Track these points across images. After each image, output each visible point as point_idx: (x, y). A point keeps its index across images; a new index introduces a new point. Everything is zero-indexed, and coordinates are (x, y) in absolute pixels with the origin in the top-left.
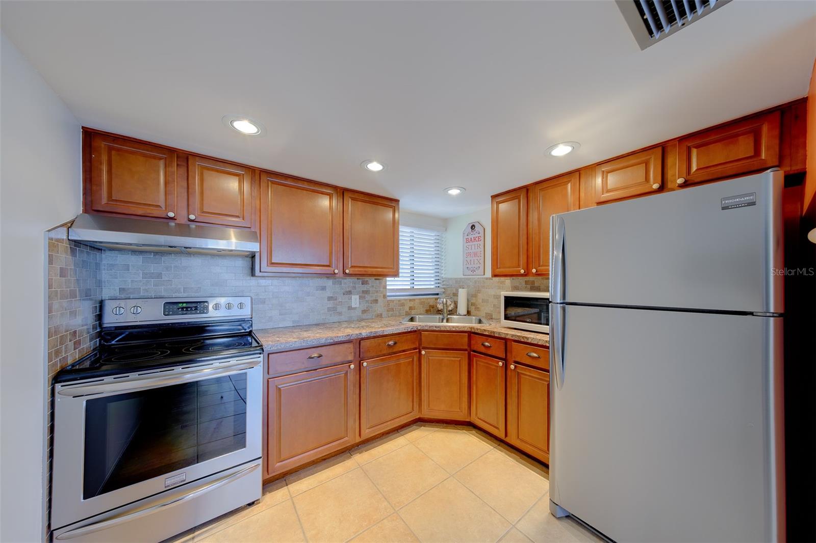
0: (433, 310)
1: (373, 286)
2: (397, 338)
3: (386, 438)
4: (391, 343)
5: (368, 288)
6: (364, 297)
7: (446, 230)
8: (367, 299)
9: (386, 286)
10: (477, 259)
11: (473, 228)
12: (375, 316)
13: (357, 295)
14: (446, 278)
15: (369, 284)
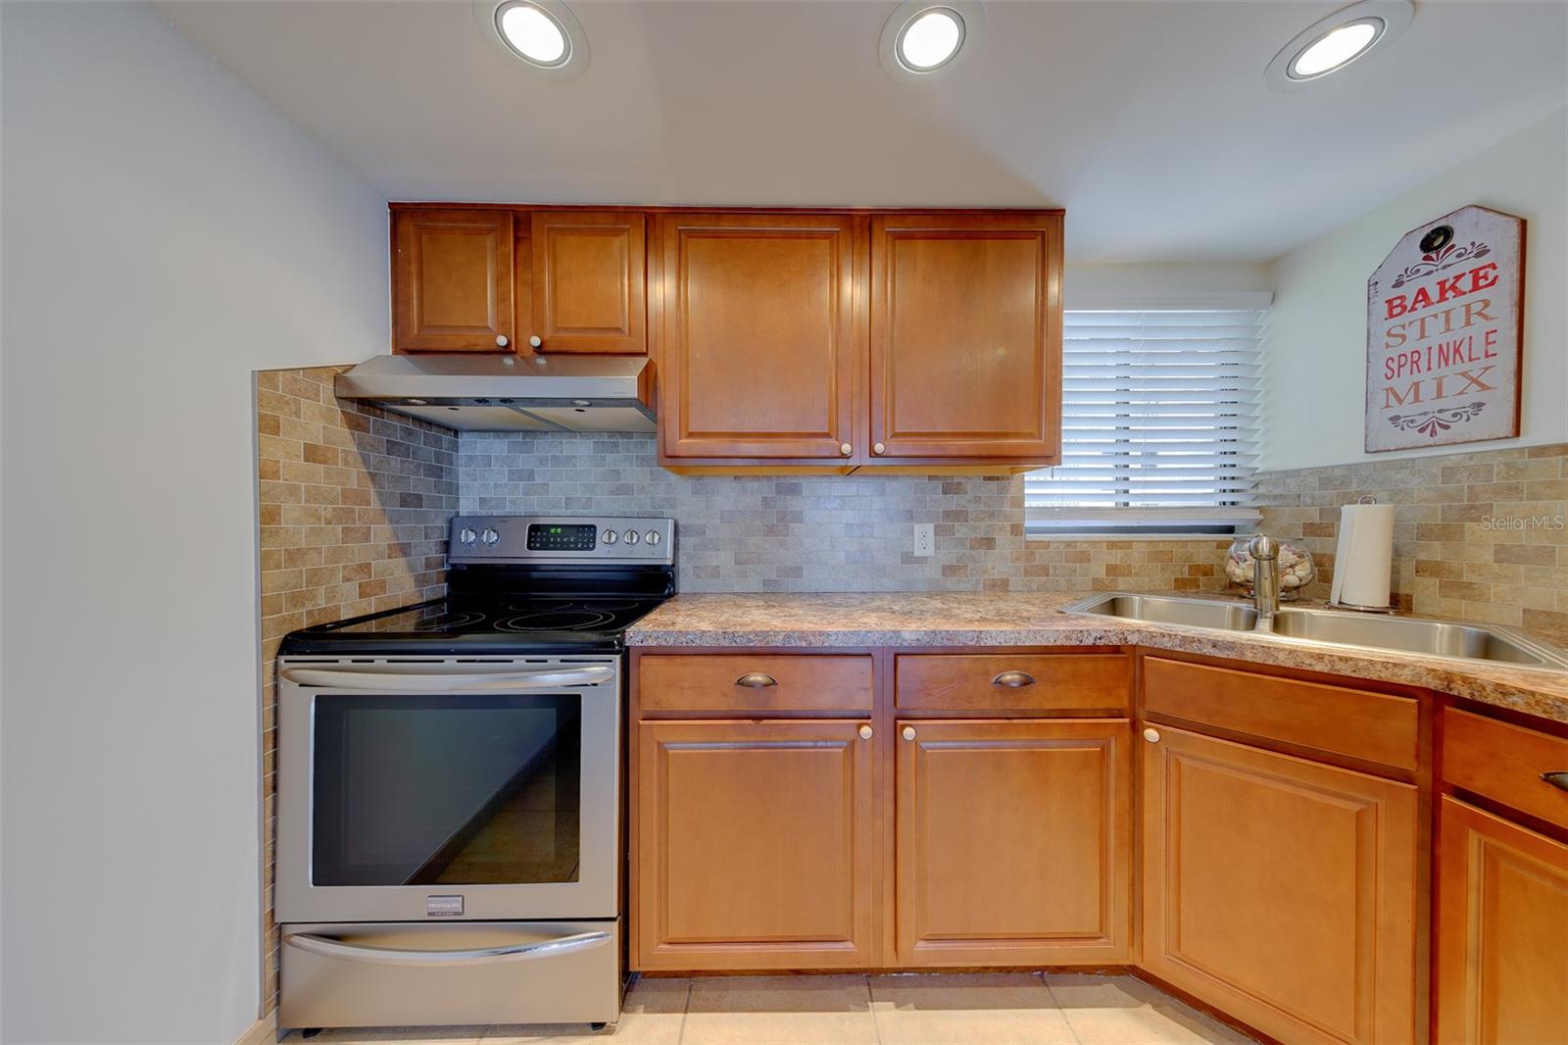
0: (1209, 582)
1: (977, 499)
2: (1035, 666)
3: (996, 985)
4: (1011, 677)
5: (962, 502)
6: (951, 531)
7: (1273, 300)
8: (957, 535)
9: (1023, 501)
10: (1464, 374)
11: (1436, 244)
12: (984, 584)
13: (930, 522)
14: (1271, 473)
15: (965, 492)
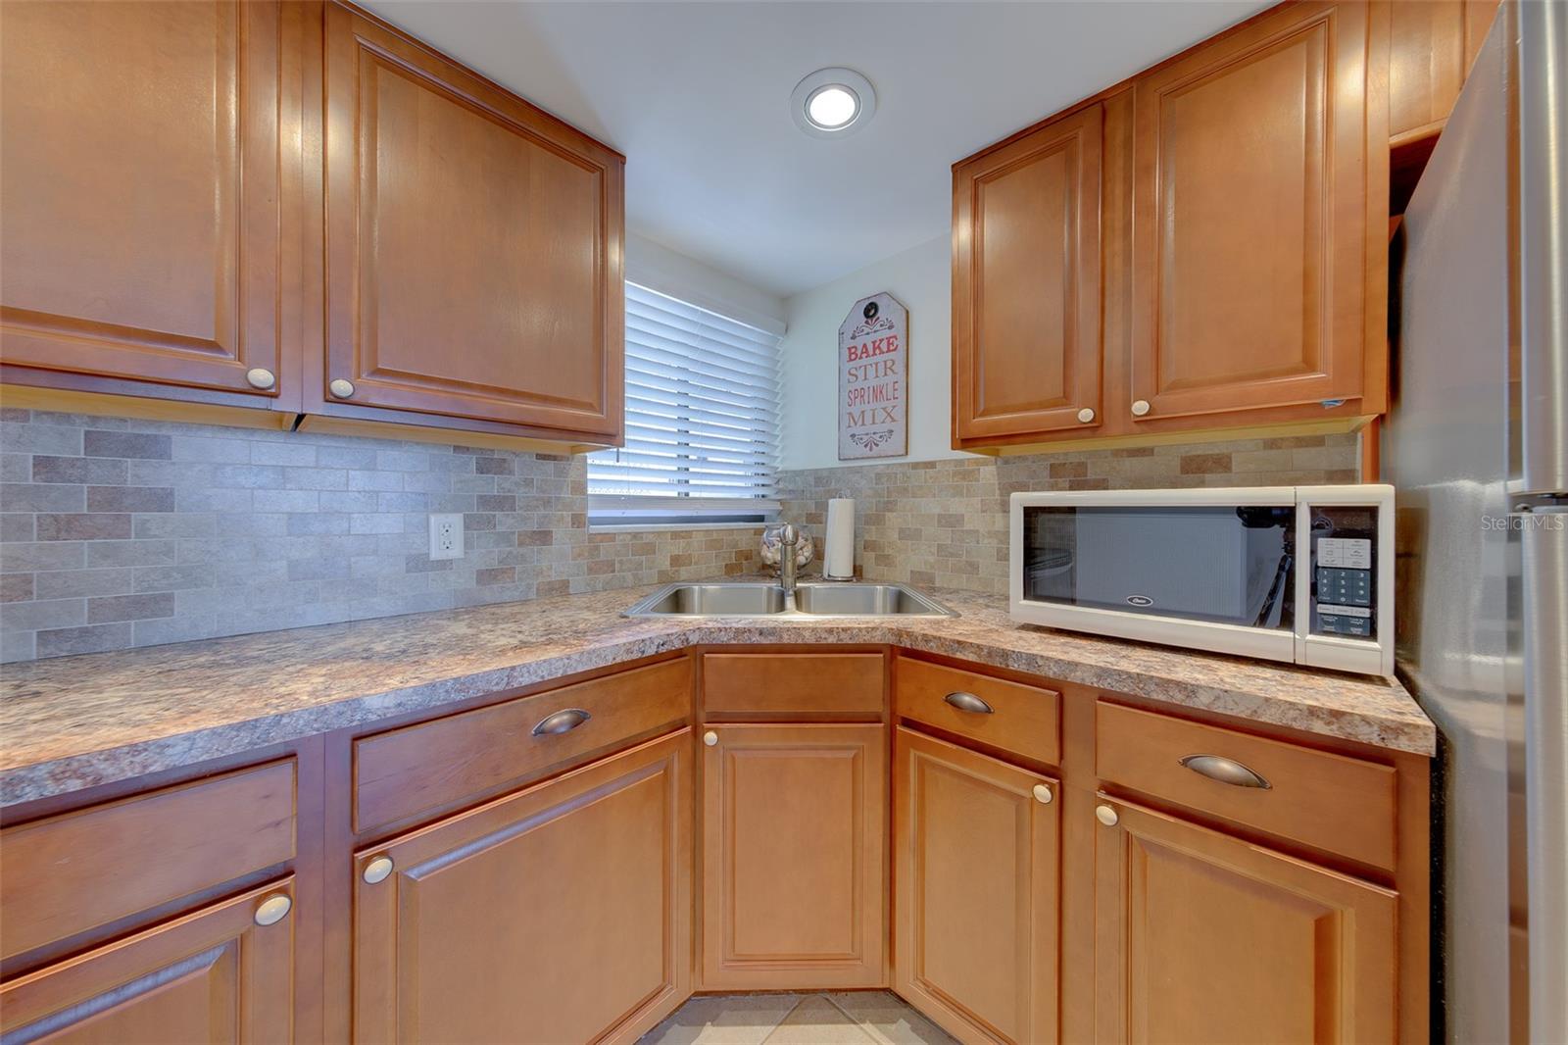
0: (749, 566)
1: (528, 483)
2: (590, 694)
4: (558, 720)
5: (507, 485)
6: (490, 522)
7: (786, 330)
8: (500, 529)
9: (586, 488)
10: (884, 409)
11: (871, 314)
12: (538, 589)
13: (456, 510)
14: (786, 472)
15: (511, 473)
